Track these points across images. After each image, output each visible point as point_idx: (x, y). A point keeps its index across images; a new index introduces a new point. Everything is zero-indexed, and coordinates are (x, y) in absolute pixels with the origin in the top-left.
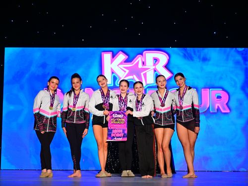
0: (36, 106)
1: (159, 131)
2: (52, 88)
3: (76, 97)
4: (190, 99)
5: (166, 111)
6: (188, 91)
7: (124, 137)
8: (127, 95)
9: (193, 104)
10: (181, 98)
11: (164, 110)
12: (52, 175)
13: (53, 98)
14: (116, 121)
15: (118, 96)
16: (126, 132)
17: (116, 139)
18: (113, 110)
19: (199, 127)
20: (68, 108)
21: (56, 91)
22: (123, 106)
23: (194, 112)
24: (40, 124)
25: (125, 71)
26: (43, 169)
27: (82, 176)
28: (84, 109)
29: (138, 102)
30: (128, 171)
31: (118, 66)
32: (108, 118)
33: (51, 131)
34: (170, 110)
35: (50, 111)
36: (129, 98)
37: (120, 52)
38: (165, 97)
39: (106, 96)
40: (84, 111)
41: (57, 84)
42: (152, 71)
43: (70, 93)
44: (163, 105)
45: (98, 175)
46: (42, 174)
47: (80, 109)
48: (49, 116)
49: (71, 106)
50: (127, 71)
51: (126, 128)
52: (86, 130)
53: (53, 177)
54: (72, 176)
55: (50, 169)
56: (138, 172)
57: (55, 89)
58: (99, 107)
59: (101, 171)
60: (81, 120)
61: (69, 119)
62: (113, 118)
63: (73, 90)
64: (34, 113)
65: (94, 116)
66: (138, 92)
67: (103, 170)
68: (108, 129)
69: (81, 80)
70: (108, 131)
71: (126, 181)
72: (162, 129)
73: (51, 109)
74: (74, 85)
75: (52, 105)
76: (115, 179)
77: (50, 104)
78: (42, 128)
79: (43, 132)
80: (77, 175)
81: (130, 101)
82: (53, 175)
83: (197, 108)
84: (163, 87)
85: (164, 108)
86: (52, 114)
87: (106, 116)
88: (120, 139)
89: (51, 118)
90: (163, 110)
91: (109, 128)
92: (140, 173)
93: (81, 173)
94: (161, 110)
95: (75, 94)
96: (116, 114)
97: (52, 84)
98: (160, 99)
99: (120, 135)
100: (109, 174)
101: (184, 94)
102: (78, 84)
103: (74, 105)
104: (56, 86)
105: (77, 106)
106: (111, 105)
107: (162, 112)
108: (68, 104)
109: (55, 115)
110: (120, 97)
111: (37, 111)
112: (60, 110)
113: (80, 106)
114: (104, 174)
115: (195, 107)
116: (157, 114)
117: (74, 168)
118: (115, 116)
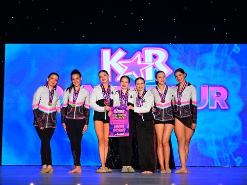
0: (35, 102)
1: (159, 127)
2: (51, 84)
3: (76, 93)
4: (189, 95)
5: (167, 107)
6: (187, 88)
7: (126, 132)
8: (128, 90)
9: (191, 100)
10: (180, 94)
11: (165, 105)
12: (52, 171)
13: (52, 94)
14: (118, 116)
15: (119, 91)
16: (128, 127)
17: (118, 135)
18: (114, 106)
19: (196, 123)
20: (68, 104)
21: (55, 87)
22: (124, 102)
23: (192, 109)
24: (39, 120)
25: (124, 68)
26: (43, 165)
27: (83, 171)
28: (83, 105)
29: (139, 98)
30: (128, 167)
31: (117, 62)
32: (110, 114)
33: (51, 127)
34: (170, 105)
35: (49, 107)
36: (130, 93)
37: (119, 48)
38: (165, 93)
39: (107, 92)
40: (84, 107)
41: (56, 80)
42: (151, 68)
43: (70, 89)
44: (163, 101)
45: (98, 171)
46: (42, 170)
47: (79, 105)
48: (48, 112)
49: (71, 102)
50: (126, 68)
51: (128, 124)
52: (86, 126)
53: (53, 172)
54: (72, 171)
55: (51, 164)
56: (138, 168)
57: (55, 85)
58: (100, 103)
59: (101, 166)
60: (81, 116)
61: (68, 115)
62: (114, 113)
63: (73, 86)
64: (33, 109)
65: (96, 112)
66: (139, 88)
67: (103, 165)
68: (110, 125)
69: (80, 76)
70: (110, 127)
71: (125, 176)
72: (162, 125)
73: (50, 105)
74: (73, 81)
75: (51, 101)
76: (115, 174)
77: (49, 101)
78: (41, 124)
79: (42, 128)
80: (78, 171)
81: (131, 97)
82: (54, 170)
83: (195, 105)
84: (163, 83)
85: (164, 103)
86: (51, 110)
87: (108, 112)
88: (122, 135)
89: (50, 114)
90: (163, 106)
91: (111, 123)
92: (140, 169)
93: (82, 168)
94: (161, 106)
95: (75, 90)
96: (117, 110)
97: (51, 80)
98: (160, 95)
99: (122, 130)
100: (110, 170)
101: (183, 89)
102: (78, 80)
103: (74, 101)
104: (56, 82)
105: (76, 102)
106: (112, 101)
107: (163, 108)
108: (68, 100)
109: (55, 111)
110: (120, 93)
111: (36, 108)
112: (59, 106)
113: (80, 102)
114: (104, 169)
115: (193, 104)
116: (158, 110)
117: (75, 164)
118: (116, 111)
